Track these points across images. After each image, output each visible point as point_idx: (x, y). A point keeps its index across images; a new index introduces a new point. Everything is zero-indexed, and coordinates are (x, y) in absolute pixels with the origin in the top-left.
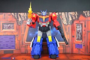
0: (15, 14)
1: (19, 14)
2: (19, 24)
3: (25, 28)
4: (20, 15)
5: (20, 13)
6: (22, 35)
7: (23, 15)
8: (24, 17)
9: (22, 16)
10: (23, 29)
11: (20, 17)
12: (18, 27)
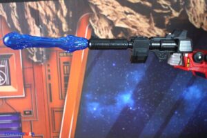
0: (8, 11)
1: (32, 9)
2: (35, 59)
3: (67, 79)
4: (35, 13)
5: (33, 4)
6: (53, 111)
7: (49, 12)
8: (58, 23)
9: (48, 18)
10: (55, 82)
11: (38, 22)
12: (29, 73)
